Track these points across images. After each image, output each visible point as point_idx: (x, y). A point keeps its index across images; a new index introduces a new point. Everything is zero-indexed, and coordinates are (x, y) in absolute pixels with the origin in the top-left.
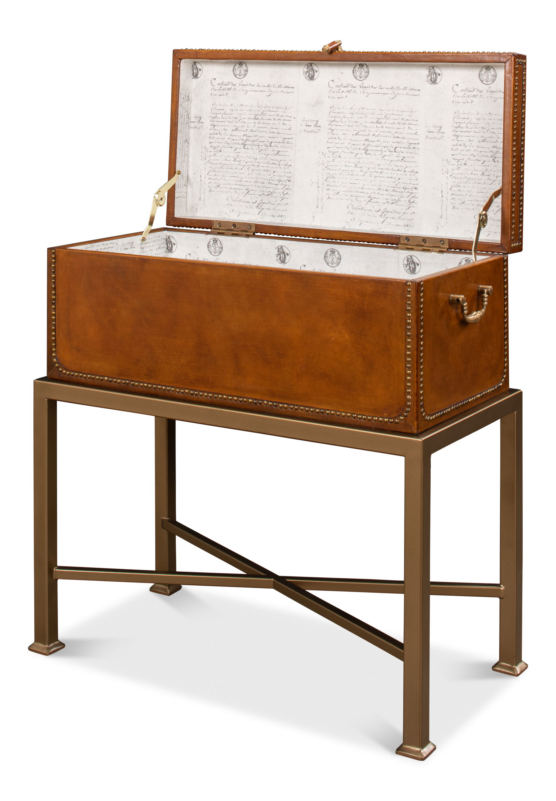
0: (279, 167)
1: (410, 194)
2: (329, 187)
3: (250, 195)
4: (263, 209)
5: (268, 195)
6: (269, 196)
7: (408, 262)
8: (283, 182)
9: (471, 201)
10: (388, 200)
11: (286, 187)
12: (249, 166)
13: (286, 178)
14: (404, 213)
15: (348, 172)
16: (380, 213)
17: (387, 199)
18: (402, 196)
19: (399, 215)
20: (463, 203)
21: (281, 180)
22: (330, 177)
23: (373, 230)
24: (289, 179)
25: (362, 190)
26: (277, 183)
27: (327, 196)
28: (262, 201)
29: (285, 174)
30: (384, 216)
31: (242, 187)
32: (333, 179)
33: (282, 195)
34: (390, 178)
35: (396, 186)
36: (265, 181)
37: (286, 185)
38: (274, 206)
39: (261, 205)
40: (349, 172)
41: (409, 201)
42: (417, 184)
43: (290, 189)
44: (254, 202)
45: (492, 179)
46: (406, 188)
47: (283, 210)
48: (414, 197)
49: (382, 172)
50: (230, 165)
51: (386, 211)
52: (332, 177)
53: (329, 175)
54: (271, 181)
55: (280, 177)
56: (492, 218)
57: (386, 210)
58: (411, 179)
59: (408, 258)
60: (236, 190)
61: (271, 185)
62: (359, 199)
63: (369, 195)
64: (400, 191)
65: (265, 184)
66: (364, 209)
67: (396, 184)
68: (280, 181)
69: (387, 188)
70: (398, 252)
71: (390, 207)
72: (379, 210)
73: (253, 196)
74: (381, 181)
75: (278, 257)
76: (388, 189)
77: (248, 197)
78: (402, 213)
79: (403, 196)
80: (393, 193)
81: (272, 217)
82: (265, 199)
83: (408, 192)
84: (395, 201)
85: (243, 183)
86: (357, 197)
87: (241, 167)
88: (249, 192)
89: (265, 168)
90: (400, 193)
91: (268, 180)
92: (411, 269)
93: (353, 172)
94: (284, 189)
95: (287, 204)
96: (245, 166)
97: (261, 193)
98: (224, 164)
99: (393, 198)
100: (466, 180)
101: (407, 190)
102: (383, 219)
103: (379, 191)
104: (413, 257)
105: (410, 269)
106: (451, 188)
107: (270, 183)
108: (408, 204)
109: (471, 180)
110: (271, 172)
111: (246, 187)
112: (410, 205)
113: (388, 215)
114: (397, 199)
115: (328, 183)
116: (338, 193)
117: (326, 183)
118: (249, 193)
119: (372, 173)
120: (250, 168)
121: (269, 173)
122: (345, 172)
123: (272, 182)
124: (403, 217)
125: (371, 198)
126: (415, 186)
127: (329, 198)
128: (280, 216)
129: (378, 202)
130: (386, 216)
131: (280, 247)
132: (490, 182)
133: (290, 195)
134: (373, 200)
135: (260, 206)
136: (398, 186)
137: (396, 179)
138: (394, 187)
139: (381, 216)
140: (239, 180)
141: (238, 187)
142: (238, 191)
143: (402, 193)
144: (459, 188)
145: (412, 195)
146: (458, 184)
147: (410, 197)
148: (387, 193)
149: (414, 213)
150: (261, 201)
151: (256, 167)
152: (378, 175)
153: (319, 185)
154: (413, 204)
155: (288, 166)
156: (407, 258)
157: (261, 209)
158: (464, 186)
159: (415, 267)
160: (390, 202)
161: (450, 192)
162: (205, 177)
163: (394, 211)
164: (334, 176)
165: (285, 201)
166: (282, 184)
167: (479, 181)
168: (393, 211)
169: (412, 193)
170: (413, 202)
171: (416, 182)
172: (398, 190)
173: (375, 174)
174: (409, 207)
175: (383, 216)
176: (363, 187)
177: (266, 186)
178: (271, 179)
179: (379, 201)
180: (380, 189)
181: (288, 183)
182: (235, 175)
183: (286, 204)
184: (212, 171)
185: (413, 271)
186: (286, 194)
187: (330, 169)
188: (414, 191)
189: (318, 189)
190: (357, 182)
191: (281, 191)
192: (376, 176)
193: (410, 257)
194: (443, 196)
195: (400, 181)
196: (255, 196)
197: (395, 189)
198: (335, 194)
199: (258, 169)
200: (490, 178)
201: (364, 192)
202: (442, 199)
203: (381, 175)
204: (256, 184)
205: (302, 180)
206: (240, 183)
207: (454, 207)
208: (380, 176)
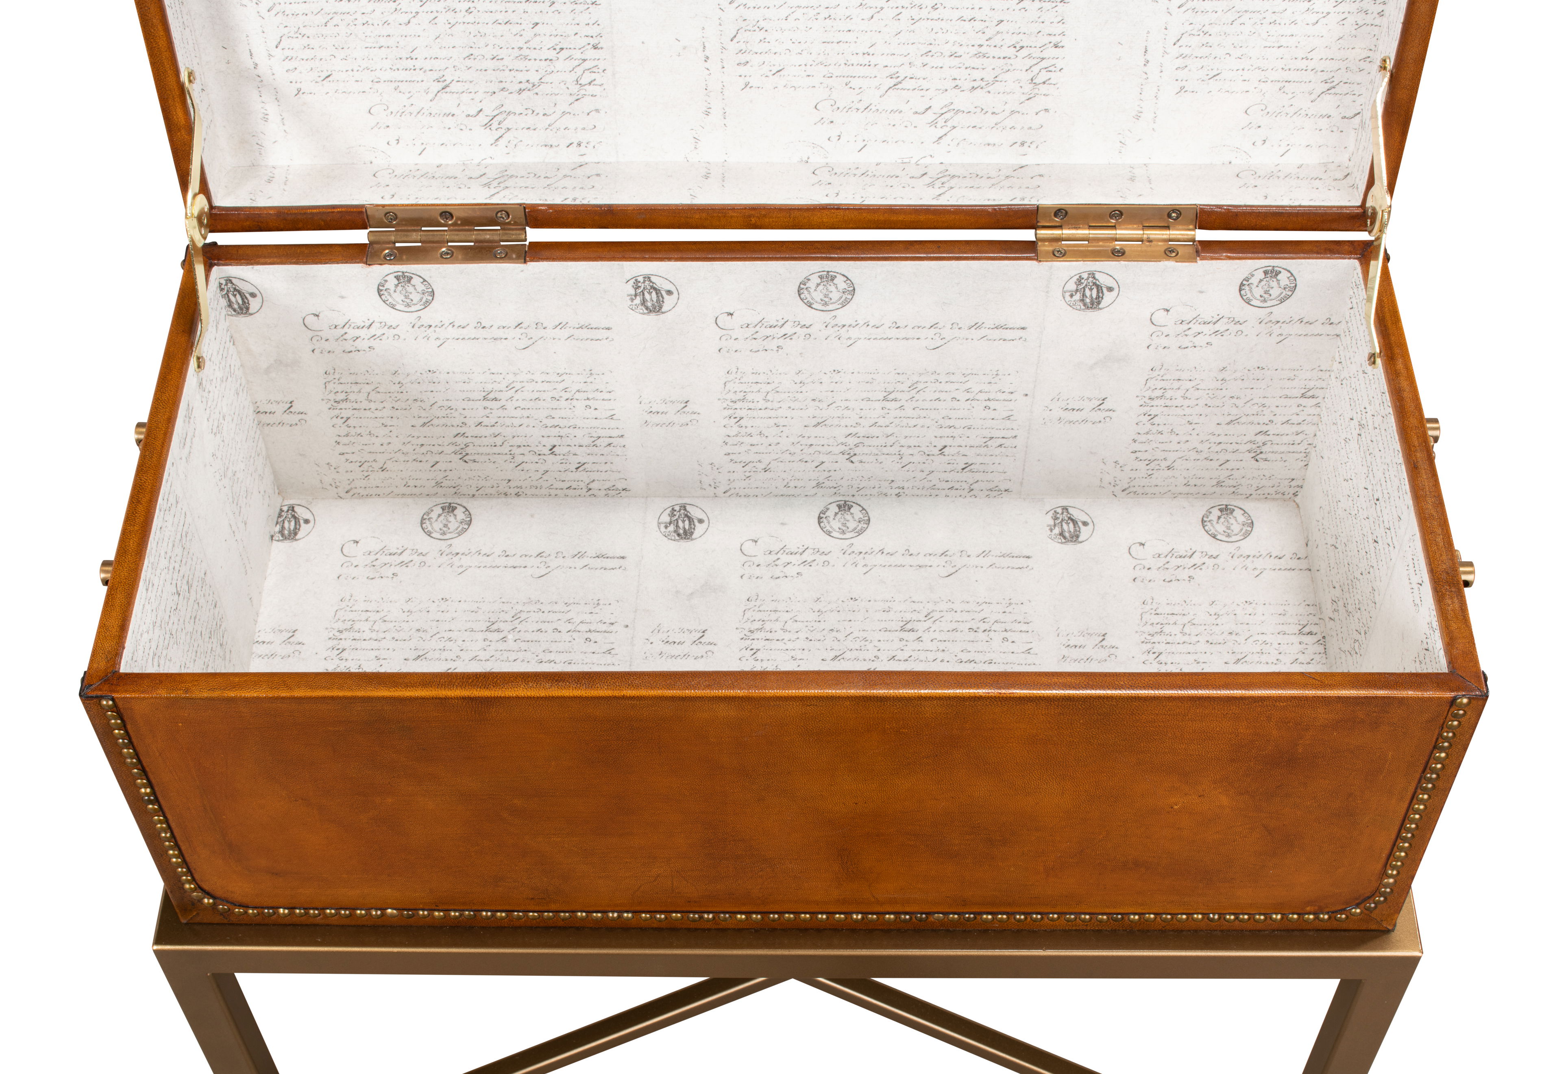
0: (553, 8)
1: (1035, 61)
2: (743, 58)
3: (455, 95)
4: (509, 129)
5: (520, 91)
6: (525, 94)
7: (1078, 285)
8: (572, 52)
9: (1240, 72)
10: (957, 82)
11: (587, 65)
12: (435, 14)
13: (584, 41)
14: (1013, 112)
15: (811, 13)
16: (930, 116)
17: (955, 79)
18: (1006, 68)
19: (996, 119)
20: (1215, 78)
21: (565, 47)
22: (748, 28)
23: (905, 161)
24: (593, 41)
25: (866, 60)
26: (552, 54)
27: (742, 82)
28: (503, 109)
29: (576, 29)
30: (944, 124)
31: (419, 75)
32: (762, 35)
33: (574, 89)
34: (967, 22)
35: (988, 43)
36: (502, 53)
37: (584, 60)
38: (549, 120)
39: (499, 118)
40: (817, 11)
41: (1032, 80)
42: (1063, 34)
43: (601, 71)
44: (474, 112)
45: (1321, 11)
46: (1022, 47)
47: (584, 129)
48: (1050, 69)
49: (938, 6)
50: (358, 16)
51: (950, 110)
52: (756, 28)
53: (744, 24)
54: (525, 52)
55: (558, 39)
56: (1302, 112)
57: (952, 107)
58: (1041, 20)
59: (1081, 278)
60: (397, 84)
61: (529, 64)
62: (855, 83)
63: (893, 70)
64: (1002, 56)
65: (505, 62)
66: (874, 108)
67: (987, 38)
68: (562, 49)
69: (956, 48)
70: (1051, 268)
71: (962, 101)
72: (927, 109)
73: (465, 97)
74: (934, 31)
75: (638, 300)
76: (960, 51)
77: (447, 102)
78: (1007, 113)
79: (1011, 68)
80: (977, 62)
81: (544, 148)
82: (512, 103)
83: (1029, 56)
84: (983, 84)
85: (418, 64)
86: (850, 79)
87: (404, 18)
88: (447, 86)
89: (501, 17)
90: (1002, 60)
91: (516, 50)
92: (1088, 300)
93: (832, 12)
94: (579, 71)
95: (597, 111)
96: (417, 13)
97: (495, 87)
98: (335, 13)
99: (977, 75)
100: (1230, 16)
101: (1024, 52)
102: (941, 132)
103: (926, 60)
104: (1097, 276)
105: (1082, 300)
106: (1178, 40)
107: (526, 58)
108: (1028, 88)
109: (1248, 15)
110: (523, 27)
111: (436, 75)
112: (1036, 91)
113: (958, 119)
114: (989, 77)
115: (743, 46)
116: (779, 71)
117: (733, 47)
118: (448, 89)
119: (903, 11)
120: (442, 19)
121: (516, 29)
122: (801, 11)
123: (533, 54)
124: (1009, 123)
125: (899, 79)
126: (1054, 40)
127: (749, 86)
128: (575, 145)
129: (925, 88)
130: (949, 124)
131: (641, 279)
132: (1313, 18)
133: (604, 86)
134: (905, 85)
135: (495, 124)
136: (997, 40)
137: (987, 24)
138: (980, 46)
139: (933, 123)
140: (404, 55)
141: (402, 75)
142: (403, 87)
143: (1010, 61)
144: (1206, 39)
145: (1044, 64)
146: (1203, 30)
147: (1036, 69)
148: (955, 62)
149: (1047, 110)
150: (496, 108)
151: (464, 13)
152: (924, 13)
153: (707, 53)
154: (1043, 89)
155: (587, 6)
156: (1077, 277)
157: (503, 131)
158: (1222, 34)
159: (1101, 295)
160: (968, 85)
161: (1174, 51)
162: (270, 55)
163: (979, 110)
164: (762, 24)
165: (587, 104)
166: (570, 58)
167: (1274, 17)
168: (973, 110)
169: (1043, 59)
170: (1044, 83)
171: (1058, 29)
172: (992, 52)
173: (915, 12)
174: (1031, 96)
175: (939, 125)
176: (871, 51)
177: (510, 68)
178: (527, 45)
179: (925, 84)
180: (930, 54)
181: (591, 53)
182: (383, 41)
183: (593, 113)
184: (292, 34)
185: (1092, 304)
186: (590, 84)
187: (747, 6)
188: (1051, 52)
189: (707, 65)
190: (850, 37)
191: (571, 78)
192: (917, 18)
193: (1089, 274)
194: (1147, 62)
195: (1001, 27)
196: (471, 96)
197: (983, 50)
198: (770, 74)
199: (470, 18)
200: (1313, 6)
201: (872, 63)
202: (1145, 70)
203: (935, 15)
204: (469, 63)
205: (643, 43)
206: (410, 64)
207: (1182, 88)
208: (930, 16)
